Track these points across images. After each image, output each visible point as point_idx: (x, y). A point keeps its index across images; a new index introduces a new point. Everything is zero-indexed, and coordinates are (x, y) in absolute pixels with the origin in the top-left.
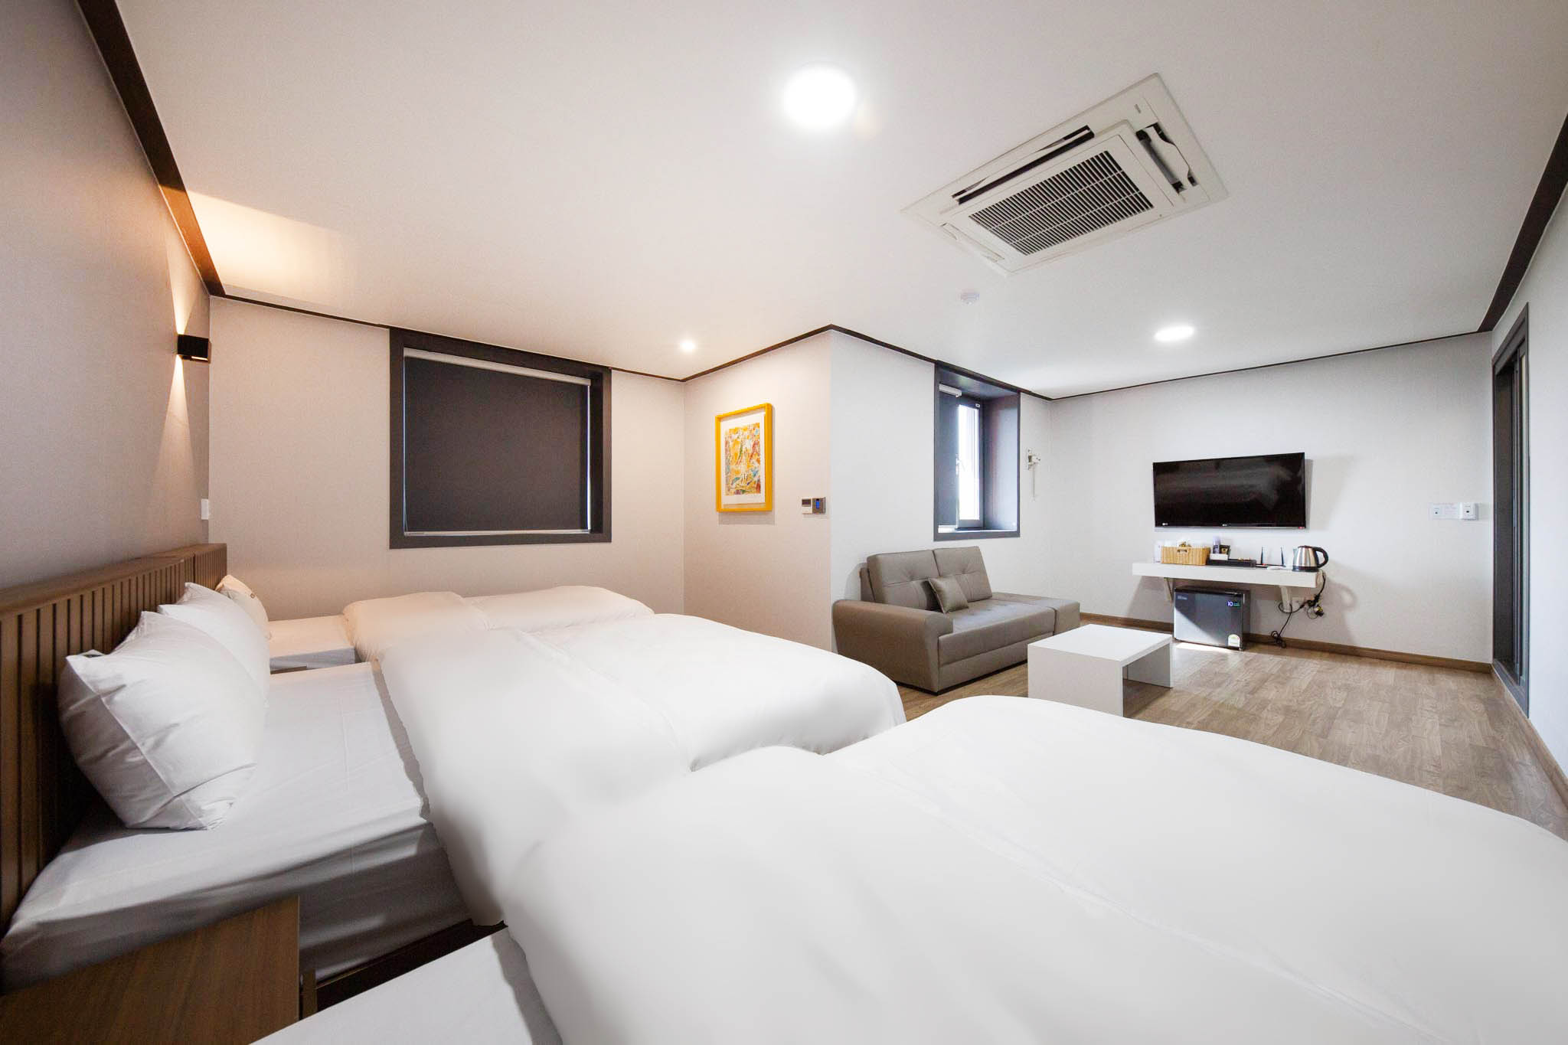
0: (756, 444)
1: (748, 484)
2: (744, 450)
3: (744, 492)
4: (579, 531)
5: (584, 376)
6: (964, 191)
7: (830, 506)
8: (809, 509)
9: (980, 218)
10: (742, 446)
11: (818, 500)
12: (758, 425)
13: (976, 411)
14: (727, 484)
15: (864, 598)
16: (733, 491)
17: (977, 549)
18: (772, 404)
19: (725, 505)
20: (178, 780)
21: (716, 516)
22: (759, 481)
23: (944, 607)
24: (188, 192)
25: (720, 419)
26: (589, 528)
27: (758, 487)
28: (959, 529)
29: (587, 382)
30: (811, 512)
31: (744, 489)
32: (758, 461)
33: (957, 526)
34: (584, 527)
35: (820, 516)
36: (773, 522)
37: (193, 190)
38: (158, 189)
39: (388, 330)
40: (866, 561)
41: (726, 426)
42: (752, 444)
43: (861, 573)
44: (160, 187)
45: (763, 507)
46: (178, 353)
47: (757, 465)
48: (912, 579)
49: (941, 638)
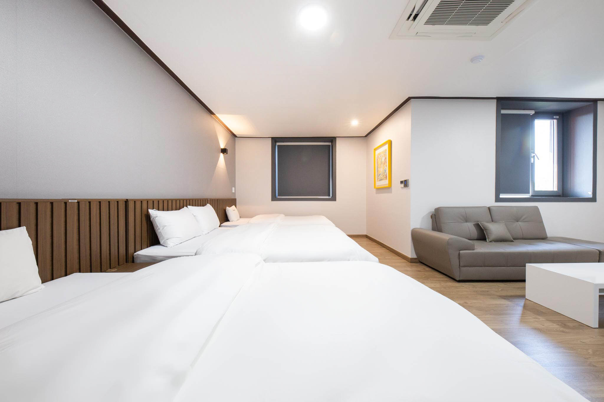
0: (386, 158)
1: (383, 176)
2: (382, 161)
3: (382, 179)
4: (327, 197)
5: (329, 142)
6: (411, 15)
7: (411, 183)
8: (403, 185)
9: (431, 21)
10: (381, 160)
11: (405, 181)
12: (386, 150)
13: (555, 121)
14: (377, 177)
15: (434, 229)
16: (379, 179)
17: (536, 208)
18: (392, 140)
19: (377, 186)
20: (166, 237)
21: (374, 191)
22: (386, 174)
23: (488, 238)
24: (217, 115)
25: (375, 150)
26: (331, 196)
27: (386, 177)
28: (532, 196)
29: (330, 144)
30: (403, 186)
31: (382, 178)
32: (386, 166)
33: (530, 194)
34: (329, 196)
35: (406, 188)
36: (391, 192)
37: (217, 114)
38: (212, 116)
39: (271, 138)
40: (434, 211)
41: (378, 152)
42: (384, 158)
43: (431, 216)
44: (212, 115)
45: (387, 186)
46: (221, 153)
47: (386, 167)
48: (467, 221)
49: (461, 252)
